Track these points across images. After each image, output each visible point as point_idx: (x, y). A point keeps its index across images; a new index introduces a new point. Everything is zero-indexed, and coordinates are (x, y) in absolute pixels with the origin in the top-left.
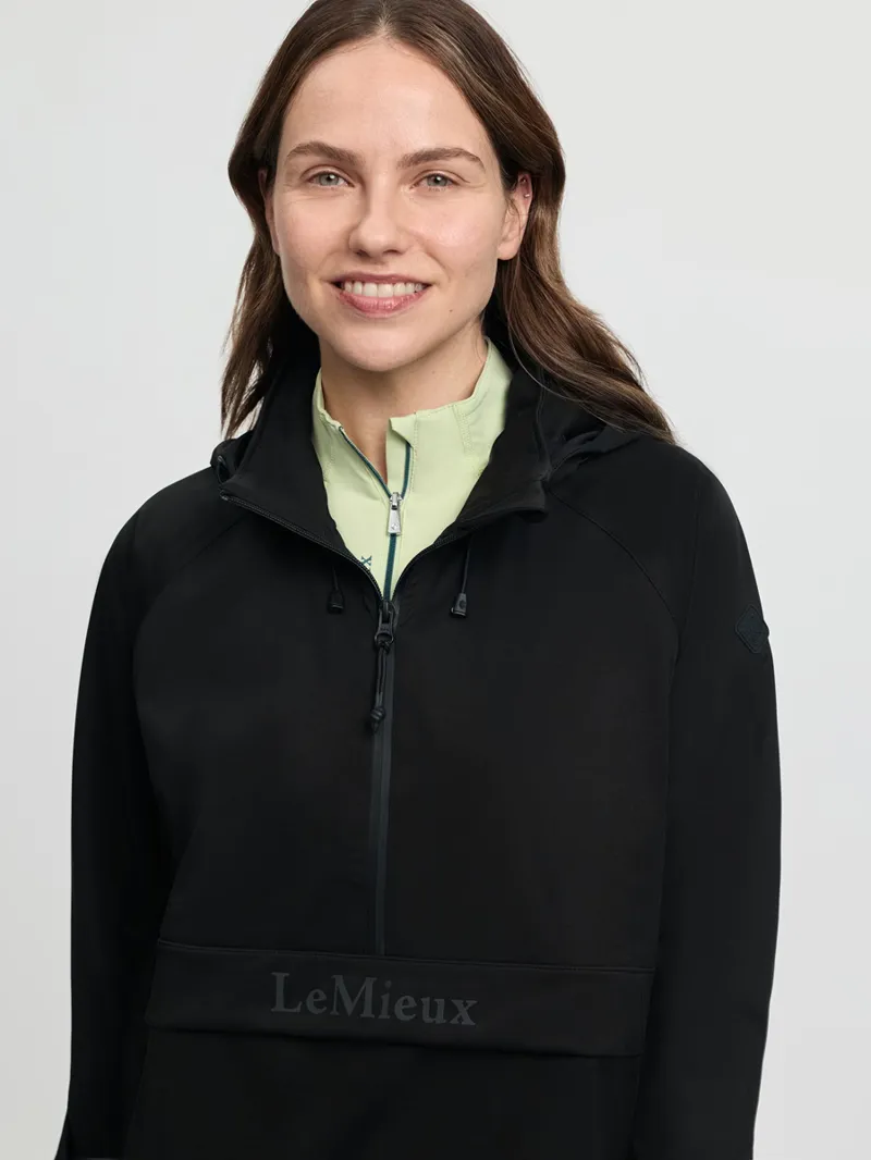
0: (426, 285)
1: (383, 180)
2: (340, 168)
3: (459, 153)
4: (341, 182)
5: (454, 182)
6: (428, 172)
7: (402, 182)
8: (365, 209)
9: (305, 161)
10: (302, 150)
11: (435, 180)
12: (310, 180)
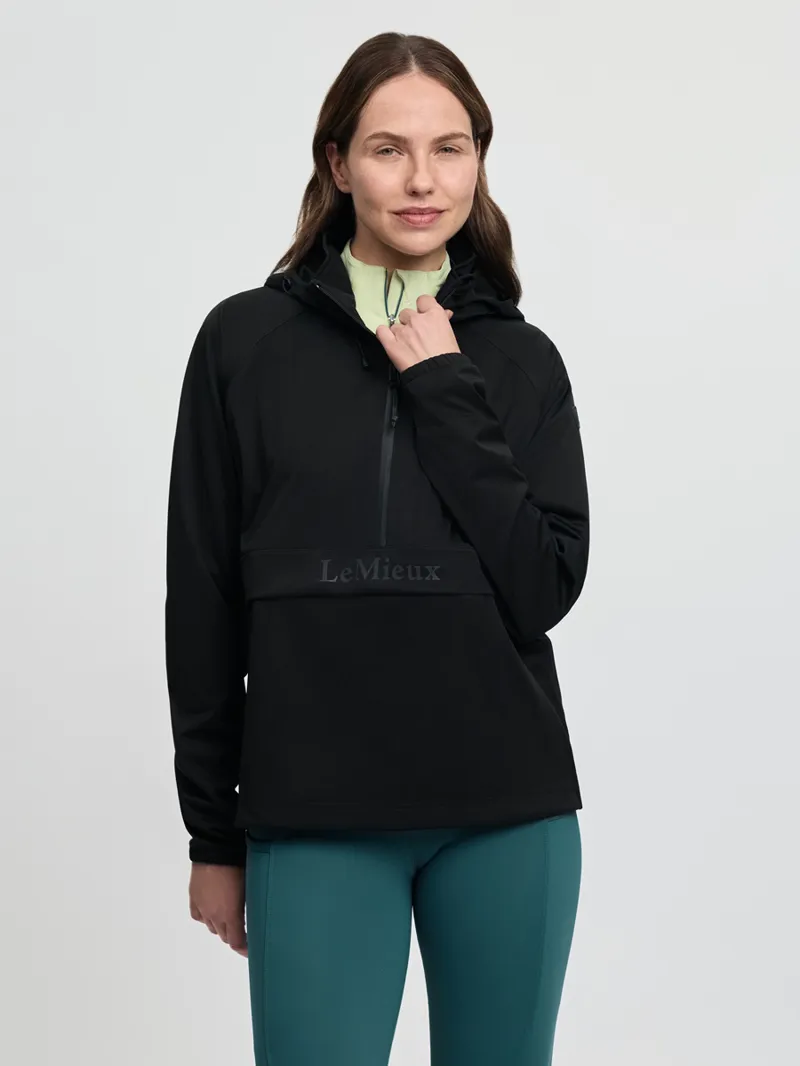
0: (441, 212)
1: (421, 153)
2: (395, 145)
3: (461, 135)
4: (394, 153)
5: (457, 151)
6: (444, 146)
7: (430, 152)
8: (414, 169)
9: (376, 142)
10: (375, 136)
11: (446, 150)
12: (378, 153)
